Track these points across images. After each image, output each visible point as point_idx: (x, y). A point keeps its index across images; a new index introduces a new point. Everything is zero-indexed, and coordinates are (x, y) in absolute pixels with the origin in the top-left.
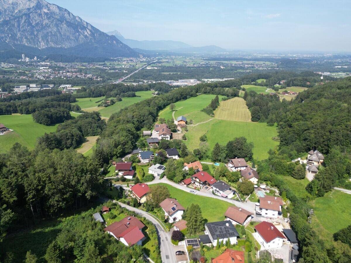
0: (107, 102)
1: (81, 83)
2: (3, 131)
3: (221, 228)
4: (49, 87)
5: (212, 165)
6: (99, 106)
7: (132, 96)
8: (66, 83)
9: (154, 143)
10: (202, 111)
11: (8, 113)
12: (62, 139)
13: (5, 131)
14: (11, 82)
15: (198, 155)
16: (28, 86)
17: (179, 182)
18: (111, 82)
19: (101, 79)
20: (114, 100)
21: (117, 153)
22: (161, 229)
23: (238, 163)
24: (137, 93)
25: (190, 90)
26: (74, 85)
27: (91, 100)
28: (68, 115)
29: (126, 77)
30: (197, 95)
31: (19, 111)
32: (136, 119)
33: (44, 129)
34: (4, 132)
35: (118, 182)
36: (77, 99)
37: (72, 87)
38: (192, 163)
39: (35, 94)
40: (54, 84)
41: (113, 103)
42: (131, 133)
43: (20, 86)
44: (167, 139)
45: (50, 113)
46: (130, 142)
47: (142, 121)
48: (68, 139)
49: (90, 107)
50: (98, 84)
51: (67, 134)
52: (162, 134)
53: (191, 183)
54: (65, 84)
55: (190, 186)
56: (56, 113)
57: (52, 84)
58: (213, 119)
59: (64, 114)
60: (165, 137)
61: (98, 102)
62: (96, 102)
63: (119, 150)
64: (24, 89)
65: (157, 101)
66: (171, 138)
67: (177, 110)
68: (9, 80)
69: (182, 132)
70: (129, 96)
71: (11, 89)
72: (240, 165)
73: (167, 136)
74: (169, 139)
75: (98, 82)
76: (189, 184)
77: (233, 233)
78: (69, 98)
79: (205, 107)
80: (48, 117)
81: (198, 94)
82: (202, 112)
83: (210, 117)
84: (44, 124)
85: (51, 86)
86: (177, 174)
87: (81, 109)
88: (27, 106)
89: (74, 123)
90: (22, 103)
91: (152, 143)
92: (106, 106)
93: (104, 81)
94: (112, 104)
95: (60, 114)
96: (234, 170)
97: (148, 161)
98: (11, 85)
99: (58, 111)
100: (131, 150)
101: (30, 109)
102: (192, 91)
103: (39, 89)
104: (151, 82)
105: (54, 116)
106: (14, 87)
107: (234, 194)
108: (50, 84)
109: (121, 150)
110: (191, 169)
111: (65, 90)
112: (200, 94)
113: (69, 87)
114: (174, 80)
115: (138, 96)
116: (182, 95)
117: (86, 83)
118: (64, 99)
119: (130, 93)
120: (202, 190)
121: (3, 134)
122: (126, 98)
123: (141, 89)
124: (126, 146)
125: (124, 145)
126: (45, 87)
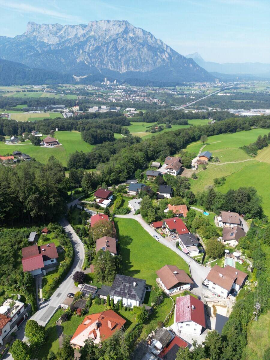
0: (156, 128)
1: (144, 107)
2: (54, 144)
3: (125, 285)
4: (116, 109)
5: (201, 213)
6: (147, 131)
7: (183, 124)
8: (132, 106)
9: (153, 176)
10: (241, 148)
11: (68, 129)
12: (90, 159)
13: (56, 144)
14: (89, 102)
15: (190, 198)
16: (100, 108)
17: (149, 223)
18: (173, 108)
19: (165, 104)
20: (163, 126)
21: (110, 180)
22: (81, 265)
23: (228, 218)
24: (189, 122)
25: (242, 122)
26: (138, 109)
27: (143, 125)
28: (111, 137)
29: (191, 104)
30: (251, 129)
31: (78, 129)
32: (151, 149)
33: (88, 147)
34: (55, 146)
35: (92, 208)
36: (131, 123)
37: (136, 110)
38: (176, 205)
39: (100, 115)
40: (121, 106)
41: (161, 129)
42: (134, 162)
43: (94, 107)
44: (173, 174)
45: (95, 133)
46: (126, 171)
47: (158, 151)
48: (95, 159)
49: (140, 131)
50: (160, 109)
51: (95, 154)
52: (168, 168)
53: (161, 227)
54: (130, 107)
55: (159, 230)
56: (101, 134)
57: (119, 107)
58: (252, 159)
59: (108, 135)
60: (171, 172)
61: (149, 127)
62: (147, 128)
63: (112, 177)
64: (96, 110)
65: (190, 132)
66: (179, 173)
67: (210, 144)
68: (88, 101)
69: (197, 169)
70: (180, 124)
71: (86, 109)
72: (229, 221)
73: (173, 171)
74: (175, 175)
75: (160, 107)
76: (159, 228)
77: (135, 295)
78: (124, 121)
79: (248, 144)
80: (93, 137)
81: (253, 127)
82: (240, 150)
83: (249, 157)
84: (89, 143)
85: (118, 108)
86: (149, 213)
87: (129, 133)
88: (85, 126)
89: (110, 145)
90: (83, 122)
91: (151, 176)
92: (153, 132)
93: (166, 107)
94: (160, 131)
95: (104, 135)
96: (221, 225)
97: (135, 194)
98: (88, 105)
99: (103, 132)
100: (125, 179)
101: (86, 128)
102: (245, 123)
103: (108, 110)
104: (216, 110)
105: (98, 136)
106: (89, 108)
107: (200, 252)
108: (118, 106)
109: (114, 177)
110: (171, 212)
111: (128, 113)
112: (257, 127)
113: (133, 110)
114: (245, 109)
115: (190, 125)
116: (229, 127)
117: (149, 108)
118: (120, 121)
119: (182, 120)
120: (169, 237)
121: (53, 147)
122: (177, 125)
123: (197, 117)
124: (120, 174)
125: (119, 173)
126: (113, 109)
